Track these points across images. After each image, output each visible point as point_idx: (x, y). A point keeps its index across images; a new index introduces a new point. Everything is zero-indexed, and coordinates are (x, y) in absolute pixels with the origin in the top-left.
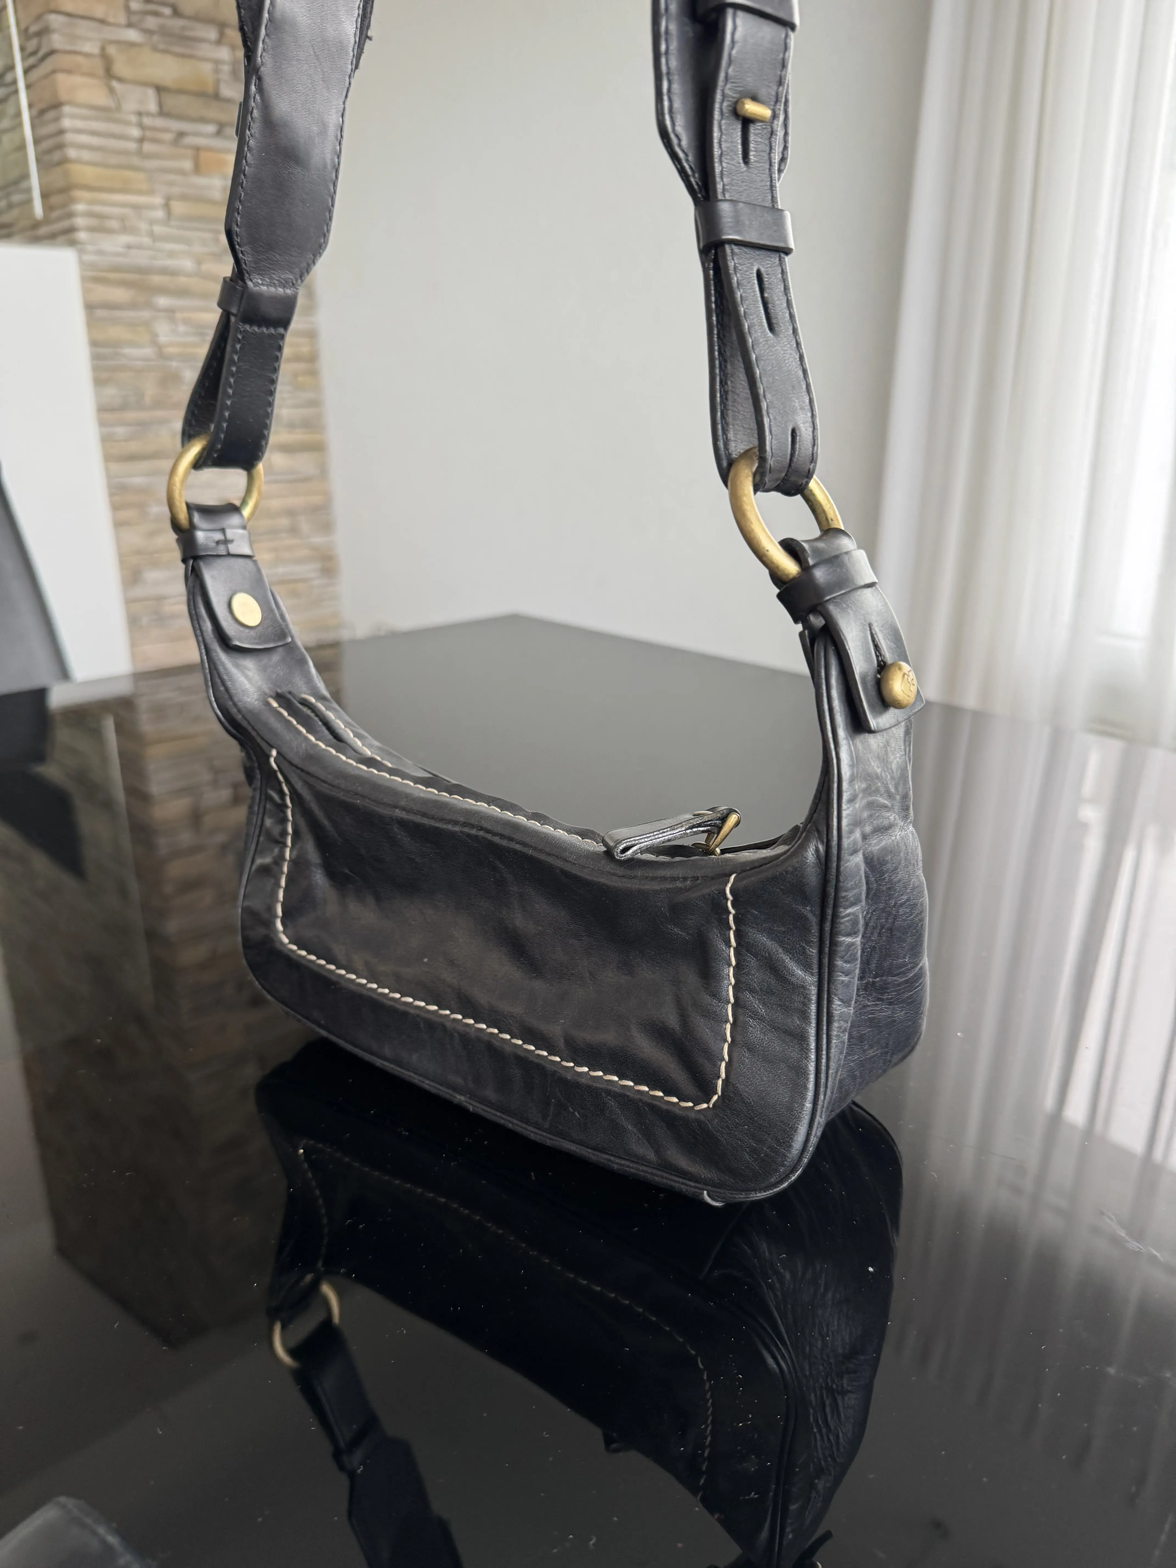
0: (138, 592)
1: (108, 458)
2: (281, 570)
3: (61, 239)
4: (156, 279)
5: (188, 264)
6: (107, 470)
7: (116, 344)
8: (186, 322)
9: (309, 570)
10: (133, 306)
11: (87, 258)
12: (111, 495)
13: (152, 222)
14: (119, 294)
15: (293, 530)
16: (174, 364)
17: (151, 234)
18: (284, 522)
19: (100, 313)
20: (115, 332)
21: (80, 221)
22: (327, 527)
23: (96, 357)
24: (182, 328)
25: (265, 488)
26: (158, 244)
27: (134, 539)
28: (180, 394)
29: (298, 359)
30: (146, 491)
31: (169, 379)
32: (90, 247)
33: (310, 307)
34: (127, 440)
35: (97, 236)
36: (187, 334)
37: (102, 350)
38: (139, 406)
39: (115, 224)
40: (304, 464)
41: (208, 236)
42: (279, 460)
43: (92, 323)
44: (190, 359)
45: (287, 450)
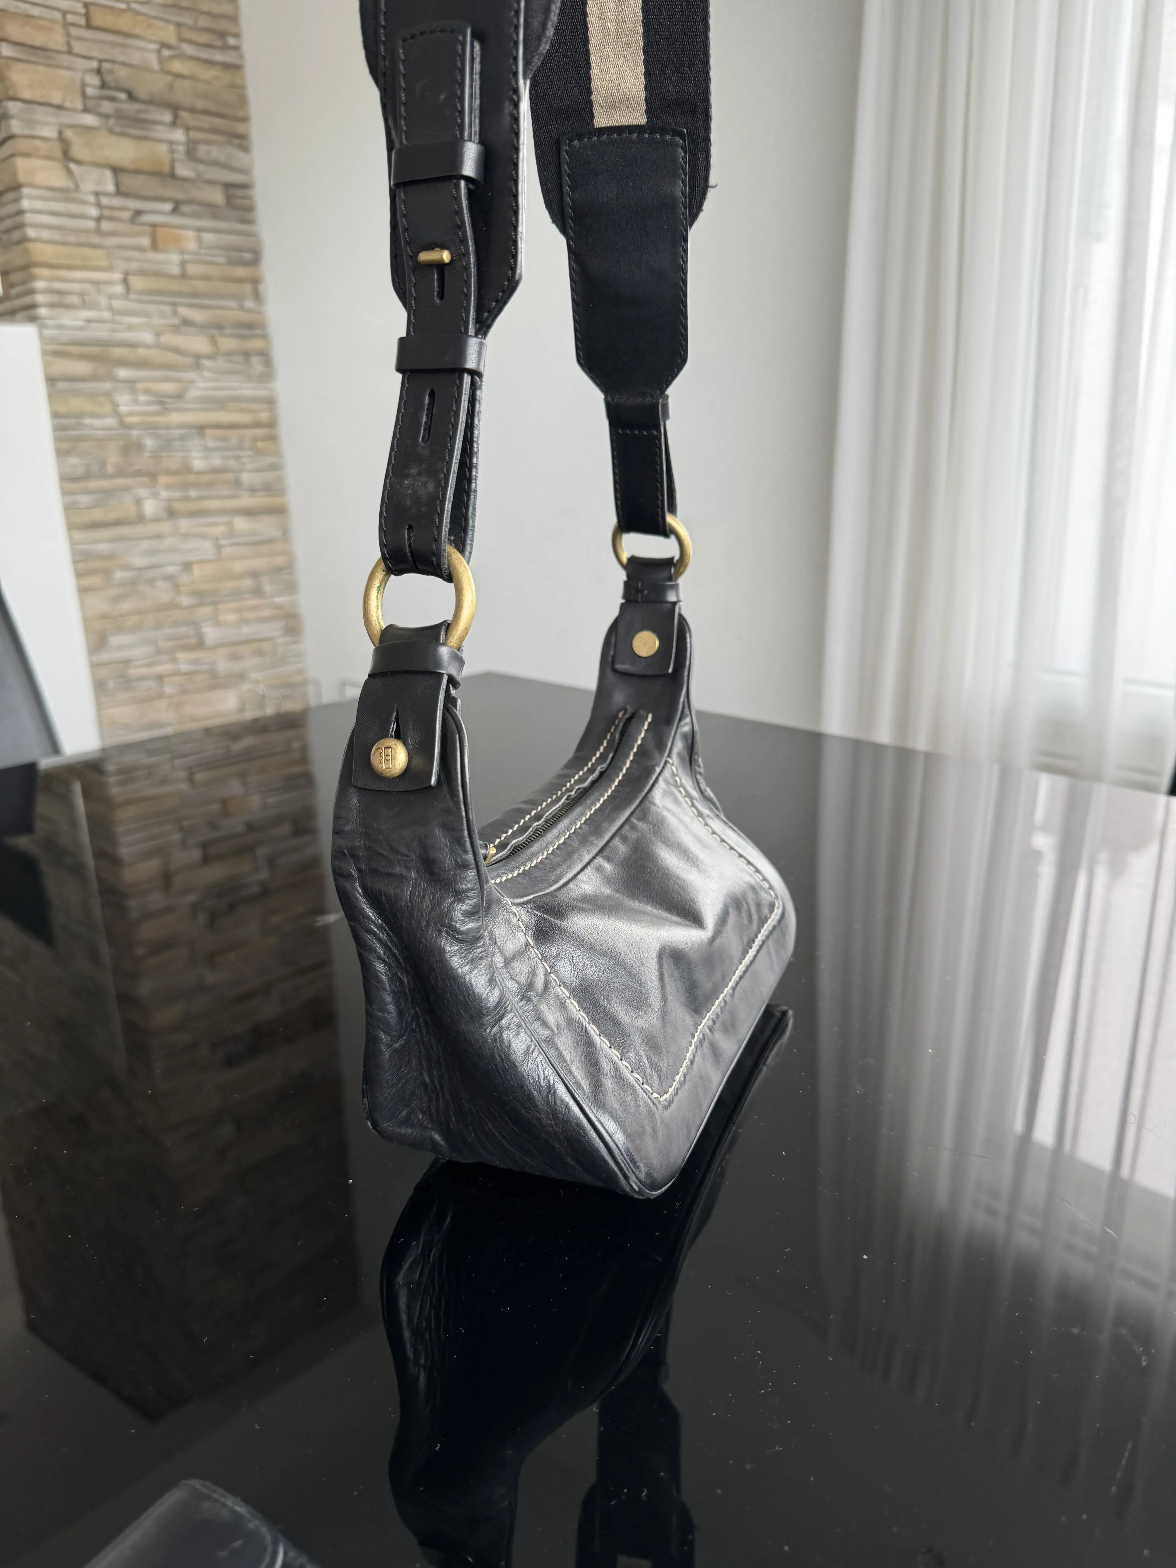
0: (104, 656)
1: (71, 527)
2: (245, 630)
3: (21, 315)
4: (117, 352)
5: (148, 337)
6: (71, 538)
7: (80, 415)
8: (147, 392)
9: (274, 630)
10: (94, 378)
11: (48, 332)
12: (75, 562)
13: (111, 297)
14: (82, 368)
15: (258, 592)
16: (135, 433)
17: (110, 308)
18: (248, 583)
19: (61, 385)
20: (76, 404)
21: (40, 298)
22: (291, 587)
23: (57, 428)
24: (142, 398)
25: (227, 551)
26: (117, 318)
27: (99, 604)
28: (142, 462)
29: (257, 425)
30: (110, 557)
31: (131, 448)
32: (50, 322)
33: (268, 375)
34: (89, 508)
35: (57, 311)
36: (147, 403)
37: (64, 421)
38: (103, 475)
39: (75, 300)
40: (266, 526)
41: (167, 309)
42: (241, 524)
43: (53, 395)
44: (150, 428)
45: (249, 513)
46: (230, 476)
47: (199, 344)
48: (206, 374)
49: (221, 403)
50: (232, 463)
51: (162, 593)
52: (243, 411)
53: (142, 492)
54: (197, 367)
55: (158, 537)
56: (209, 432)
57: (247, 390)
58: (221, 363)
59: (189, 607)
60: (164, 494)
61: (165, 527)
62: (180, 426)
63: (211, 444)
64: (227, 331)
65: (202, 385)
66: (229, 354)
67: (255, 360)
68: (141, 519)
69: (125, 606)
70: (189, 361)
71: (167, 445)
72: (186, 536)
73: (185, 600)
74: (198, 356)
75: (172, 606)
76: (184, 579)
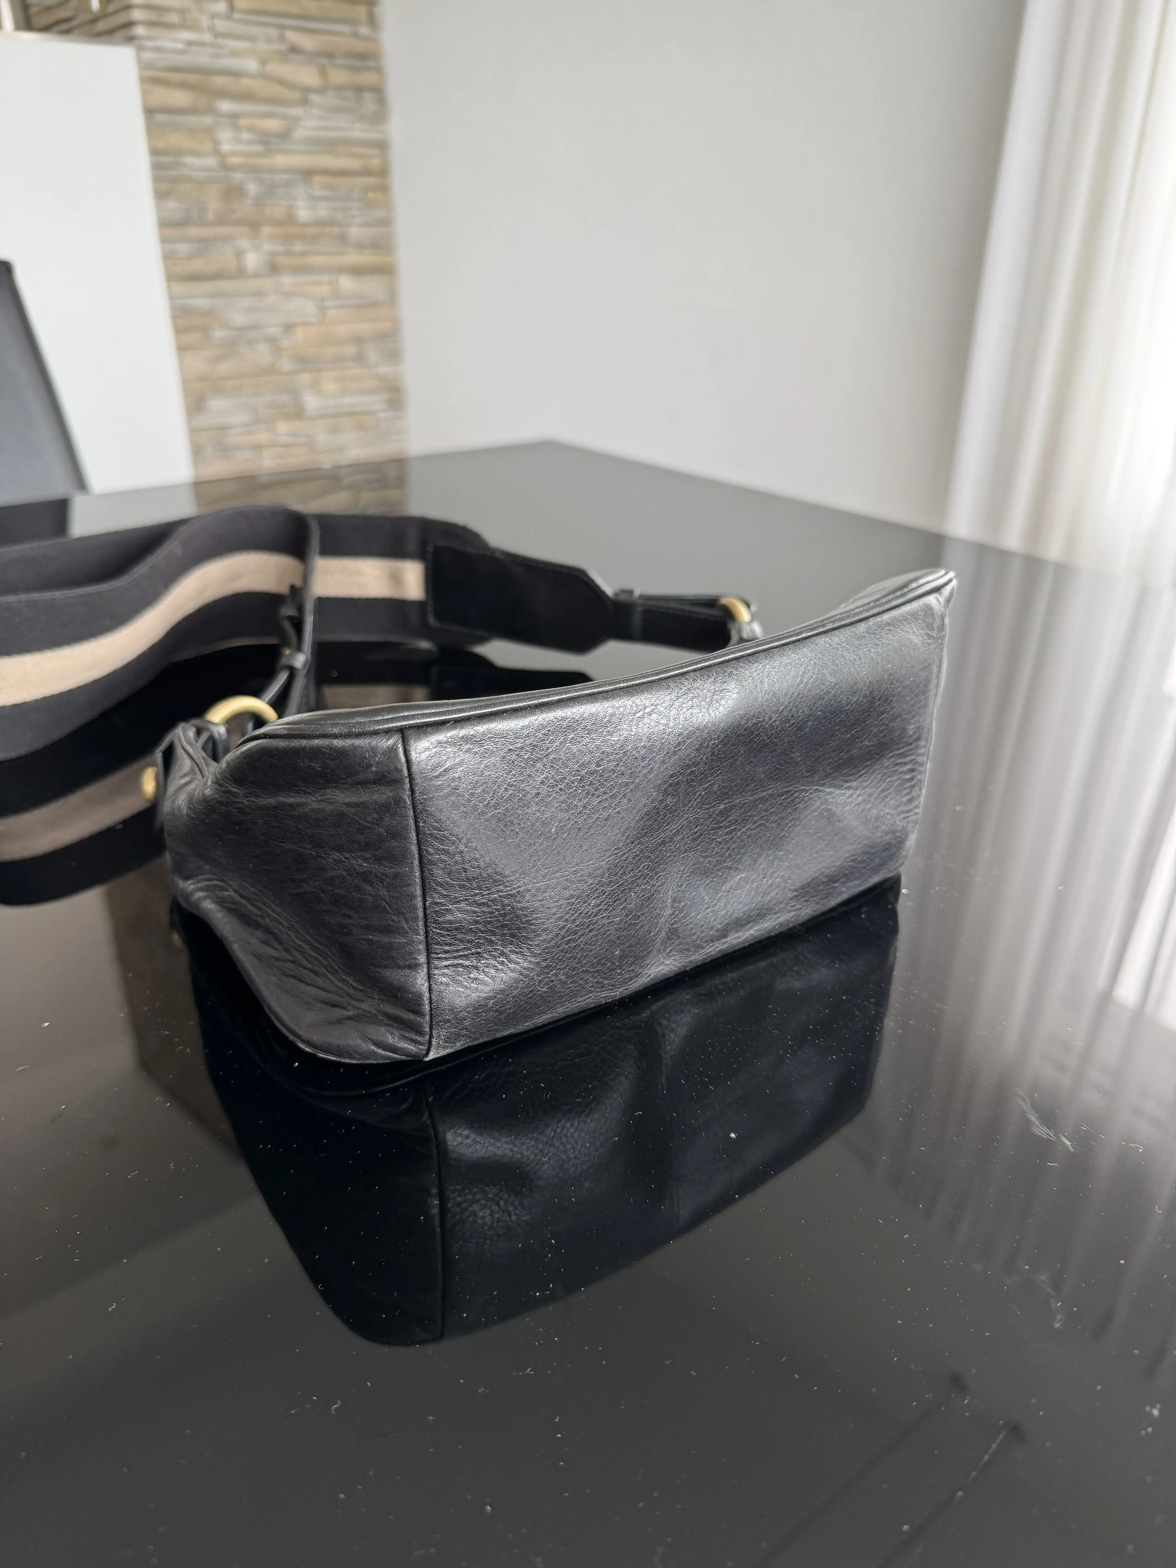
0: (203, 420)
1: (171, 278)
2: (347, 400)
3: (119, 35)
4: (219, 81)
5: (251, 65)
6: (169, 290)
7: (179, 153)
8: (251, 129)
9: (376, 402)
10: (194, 111)
11: (147, 56)
12: (174, 318)
13: (214, 16)
14: (180, 98)
15: (360, 359)
16: (238, 176)
17: (212, 29)
18: (350, 350)
19: (160, 118)
20: (176, 140)
21: (137, 15)
22: (394, 356)
23: (157, 167)
24: (246, 136)
25: (331, 313)
26: (220, 41)
27: (198, 363)
28: (244, 208)
29: (366, 172)
30: (209, 314)
31: (233, 193)
32: (149, 44)
33: (380, 116)
34: (189, 258)
35: (155, 32)
36: (251, 142)
37: (164, 159)
38: (202, 222)
39: (174, 18)
40: (372, 287)
41: (273, 33)
42: (346, 283)
43: (152, 129)
44: (254, 170)
45: (357, 271)
46: (336, 230)
47: (308, 76)
48: (315, 111)
49: (330, 145)
50: (339, 215)
51: (262, 355)
52: (354, 156)
53: (244, 243)
54: (304, 102)
55: (259, 294)
56: (318, 179)
57: (358, 131)
58: (331, 99)
59: (289, 373)
60: (267, 247)
61: (266, 283)
62: (286, 170)
63: (318, 192)
64: (340, 61)
65: (310, 123)
66: (339, 88)
67: (368, 97)
68: (240, 273)
69: (224, 368)
70: (296, 95)
71: (270, 191)
72: (289, 294)
73: (286, 365)
74: (307, 90)
75: (271, 371)
76: (285, 343)
